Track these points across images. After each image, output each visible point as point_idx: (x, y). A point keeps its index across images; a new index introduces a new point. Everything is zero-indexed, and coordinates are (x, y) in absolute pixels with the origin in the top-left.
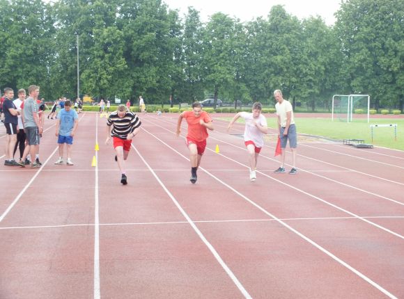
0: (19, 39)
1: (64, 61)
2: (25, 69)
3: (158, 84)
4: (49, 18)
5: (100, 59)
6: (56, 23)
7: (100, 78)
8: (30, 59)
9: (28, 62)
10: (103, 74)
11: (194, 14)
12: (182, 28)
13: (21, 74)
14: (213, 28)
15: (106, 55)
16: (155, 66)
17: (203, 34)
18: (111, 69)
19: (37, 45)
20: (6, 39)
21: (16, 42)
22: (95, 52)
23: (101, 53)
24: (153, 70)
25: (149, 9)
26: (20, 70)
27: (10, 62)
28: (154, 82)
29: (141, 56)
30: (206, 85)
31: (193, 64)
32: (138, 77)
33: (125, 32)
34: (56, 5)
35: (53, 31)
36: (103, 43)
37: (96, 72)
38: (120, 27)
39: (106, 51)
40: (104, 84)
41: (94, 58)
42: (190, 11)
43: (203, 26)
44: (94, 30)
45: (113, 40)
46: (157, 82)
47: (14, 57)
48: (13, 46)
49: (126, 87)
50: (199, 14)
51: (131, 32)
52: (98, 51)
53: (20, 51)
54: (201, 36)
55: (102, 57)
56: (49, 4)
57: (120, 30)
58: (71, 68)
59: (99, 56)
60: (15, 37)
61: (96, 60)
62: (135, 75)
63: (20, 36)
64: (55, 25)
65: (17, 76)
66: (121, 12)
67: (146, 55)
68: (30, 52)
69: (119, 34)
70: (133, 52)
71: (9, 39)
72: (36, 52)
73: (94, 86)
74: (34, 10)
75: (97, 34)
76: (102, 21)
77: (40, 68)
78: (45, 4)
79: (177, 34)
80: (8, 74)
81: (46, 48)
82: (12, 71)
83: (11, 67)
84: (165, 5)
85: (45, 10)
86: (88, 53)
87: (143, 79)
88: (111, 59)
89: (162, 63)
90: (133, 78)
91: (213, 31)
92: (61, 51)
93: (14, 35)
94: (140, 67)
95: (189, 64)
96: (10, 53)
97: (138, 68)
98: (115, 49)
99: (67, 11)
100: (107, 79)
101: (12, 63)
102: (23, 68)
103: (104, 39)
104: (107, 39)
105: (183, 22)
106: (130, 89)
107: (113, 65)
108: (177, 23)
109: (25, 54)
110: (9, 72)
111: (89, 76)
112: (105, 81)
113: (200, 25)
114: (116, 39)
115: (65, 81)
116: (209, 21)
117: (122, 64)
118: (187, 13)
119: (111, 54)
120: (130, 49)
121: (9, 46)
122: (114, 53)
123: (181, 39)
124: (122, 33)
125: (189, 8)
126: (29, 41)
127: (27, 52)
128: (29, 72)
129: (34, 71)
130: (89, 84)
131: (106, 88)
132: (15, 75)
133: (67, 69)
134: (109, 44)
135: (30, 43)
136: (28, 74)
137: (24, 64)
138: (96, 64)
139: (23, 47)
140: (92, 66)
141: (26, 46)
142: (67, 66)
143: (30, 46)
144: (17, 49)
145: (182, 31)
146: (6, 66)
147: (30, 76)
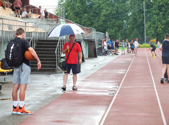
1: (135, 17)
2: (111, 23)
5: (156, 15)
7: (157, 28)
8: (114, 16)
9: (113, 18)
10: (159, 25)
13: (109, 26)
15: (161, 13)
19: (118, 8)
20: (100, 5)
21: (106, 6)
22: (154, 11)
23: (157, 11)
26: (108, 23)
27: (103, 18)
36: (158, 5)
37: (154, 23)
39: (160, 10)
40: (160, 31)
41: (153, 15)
45: (165, 3)
47: (105, 15)
48: (104, 9)
52: (156, 10)
53: (108, 12)
55: (158, 14)
58: (139, 22)
59: (156, 14)
60: (105, 3)
61: (154, 16)
65: (107, 27)
68: (114, 12)
71: (102, 5)
72: (117, 12)
73: (153, 32)
77: (120, 22)
80: (101, 26)
82: (104, 24)
83: (103, 21)
86: (149, 12)
88: (163, 15)
92: (133, 11)
93: (104, 2)
96: (104, 12)
98: (166, 9)
101: (104, 19)
102: (110, 22)
103: (159, 3)
104: (161, 3)
107: (165, 19)
109: (112, 13)
110: (102, 24)
111: (150, 26)
112: (160, 29)
115: (136, 30)
119: (163, 12)
121: (102, 9)
122: (165, 11)
127: (112, 12)
128: (114, 24)
129: (117, 24)
130: (150, 31)
131: (161, 34)
132: (106, 26)
133: (137, 22)
134: (162, 6)
135: (114, 7)
136: (113, 26)
137: (111, 19)
138: (154, 18)
139: (110, 9)
140: (152, 20)
141: (112, 8)
142: (137, 20)
143: (114, 8)
146: (100, 21)
147: (114, 27)
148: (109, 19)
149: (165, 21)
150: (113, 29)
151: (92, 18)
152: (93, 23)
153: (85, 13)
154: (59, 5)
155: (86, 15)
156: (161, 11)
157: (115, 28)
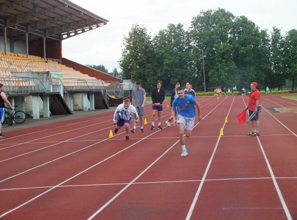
0: (170, 53)
3: (255, 77)
4: (188, 39)
5: (219, 63)
6: (192, 43)
7: (220, 75)
8: (177, 65)
9: (176, 67)
10: (222, 72)
11: (277, 31)
12: (269, 41)
14: (289, 40)
15: (224, 60)
16: (253, 66)
17: (283, 44)
18: (227, 69)
20: (163, 54)
21: (169, 56)
22: (217, 59)
23: (220, 59)
24: (252, 68)
25: (248, 30)
27: (166, 67)
28: (253, 76)
29: (245, 60)
30: (286, 76)
31: (278, 63)
32: (243, 73)
33: (234, 45)
34: (192, 32)
35: (191, 47)
36: (221, 53)
37: (217, 70)
38: (231, 42)
40: (223, 78)
42: (274, 30)
43: (283, 39)
44: (215, 45)
46: (256, 76)
47: (167, 65)
48: (167, 58)
49: (236, 80)
50: (280, 31)
51: (237, 45)
53: (171, 61)
54: (282, 45)
55: (221, 62)
56: (187, 32)
57: (230, 44)
59: (219, 61)
60: (168, 52)
61: (217, 63)
62: (241, 72)
63: (171, 51)
64: (191, 44)
66: (231, 33)
67: (247, 59)
68: (177, 61)
69: (229, 46)
70: (239, 58)
71: (165, 54)
73: (217, 79)
74: (179, 35)
75: (216, 48)
76: (219, 40)
77: (183, 70)
78: (185, 32)
79: (267, 45)
80: (165, 75)
81: (187, 58)
83: (167, 70)
84: (257, 27)
85: (185, 35)
87: (246, 74)
88: (226, 62)
89: (258, 64)
90: (240, 73)
91: (290, 41)
92: (196, 59)
94: (244, 67)
95: (275, 64)
96: (166, 61)
97: (243, 67)
99: (198, 35)
100: (224, 75)
103: (221, 50)
104: (223, 50)
105: (270, 37)
106: (239, 81)
107: (228, 66)
108: (266, 38)
109: (174, 62)
111: (213, 73)
112: (224, 76)
113: (281, 38)
114: (228, 50)
116: (287, 35)
117: (233, 66)
118: (272, 32)
119: (226, 60)
120: (237, 56)
121: (165, 58)
122: (228, 59)
123: (269, 48)
124: (231, 46)
125: (274, 28)
126: (176, 54)
128: (177, 73)
129: (180, 72)
134: (224, 54)
135: (177, 56)
137: (174, 68)
138: (217, 66)
139: (173, 58)
140: (215, 67)
141: (175, 57)
143: (177, 58)
144: (170, 59)
145: (270, 43)
146: (163, 71)
147: (178, 75)
148: (172, 68)
149: (227, 68)
150: (176, 78)
151: (155, 68)
152: (156, 73)
153: (148, 63)
154: (123, 55)
155: (149, 65)
156: (224, 59)
157: (179, 77)
